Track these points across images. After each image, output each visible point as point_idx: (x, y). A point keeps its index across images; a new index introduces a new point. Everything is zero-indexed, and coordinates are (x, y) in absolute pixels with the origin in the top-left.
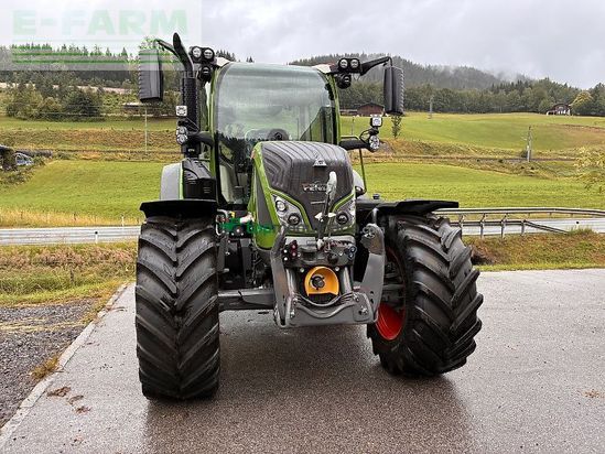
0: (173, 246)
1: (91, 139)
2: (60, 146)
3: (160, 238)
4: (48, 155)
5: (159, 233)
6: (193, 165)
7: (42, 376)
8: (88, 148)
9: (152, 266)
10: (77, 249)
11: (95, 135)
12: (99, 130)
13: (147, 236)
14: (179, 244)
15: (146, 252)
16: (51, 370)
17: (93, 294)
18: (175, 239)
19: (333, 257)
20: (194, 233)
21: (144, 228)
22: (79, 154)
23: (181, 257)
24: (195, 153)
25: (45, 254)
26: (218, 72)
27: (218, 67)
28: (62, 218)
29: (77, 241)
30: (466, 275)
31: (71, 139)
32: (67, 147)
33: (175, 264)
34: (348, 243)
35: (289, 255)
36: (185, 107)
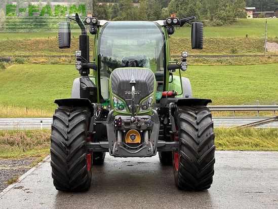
0: (68, 119)
1: (40, 46)
2: (17, 53)
3: (63, 115)
4: (7, 60)
5: (62, 113)
6: (85, 80)
7: (11, 183)
8: (38, 53)
9: (58, 127)
10: (28, 133)
11: (43, 43)
12: (47, 38)
13: (57, 115)
14: (70, 118)
15: (56, 121)
16: (15, 181)
17: (36, 155)
18: (69, 116)
19: (139, 125)
20: (77, 113)
21: (56, 111)
22: (32, 59)
23: (70, 124)
24: (86, 74)
25: (7, 136)
26: (101, 29)
27: (101, 26)
28: (18, 111)
29: (28, 128)
30: (207, 136)
31: (25, 46)
32: (23, 54)
33: (68, 127)
34: (147, 119)
35: (117, 124)
36: (80, 51)
